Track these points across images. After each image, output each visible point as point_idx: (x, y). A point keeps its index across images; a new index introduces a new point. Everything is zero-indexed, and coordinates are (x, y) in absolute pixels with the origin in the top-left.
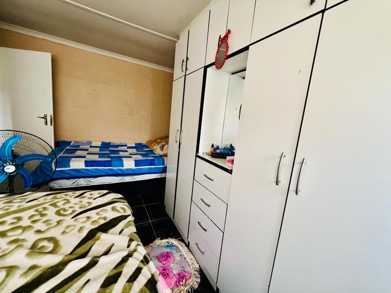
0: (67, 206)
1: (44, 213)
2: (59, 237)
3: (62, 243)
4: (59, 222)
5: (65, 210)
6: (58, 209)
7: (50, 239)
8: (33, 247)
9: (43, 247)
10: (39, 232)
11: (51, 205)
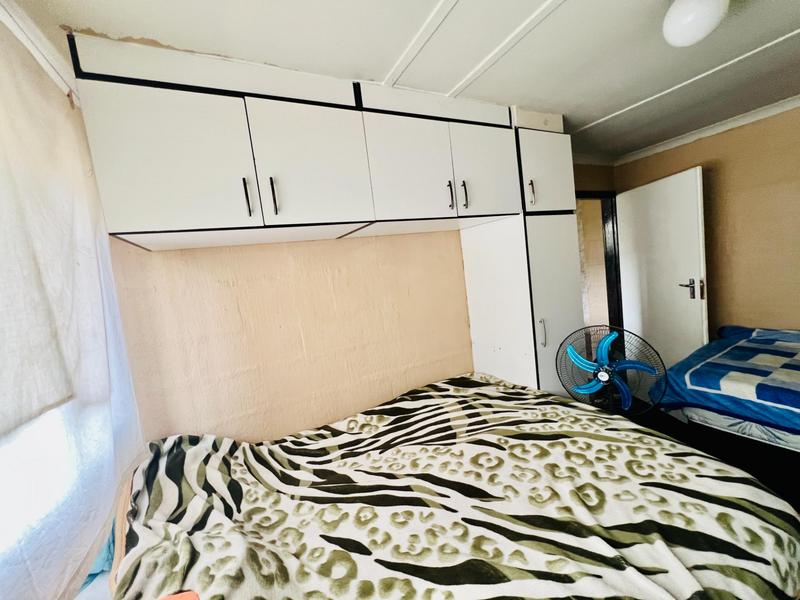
0: (647, 462)
1: (615, 454)
2: (609, 498)
3: (607, 507)
4: (622, 478)
5: (640, 466)
6: (632, 459)
7: (600, 493)
8: (580, 488)
9: (588, 495)
10: (595, 474)
11: (628, 447)
